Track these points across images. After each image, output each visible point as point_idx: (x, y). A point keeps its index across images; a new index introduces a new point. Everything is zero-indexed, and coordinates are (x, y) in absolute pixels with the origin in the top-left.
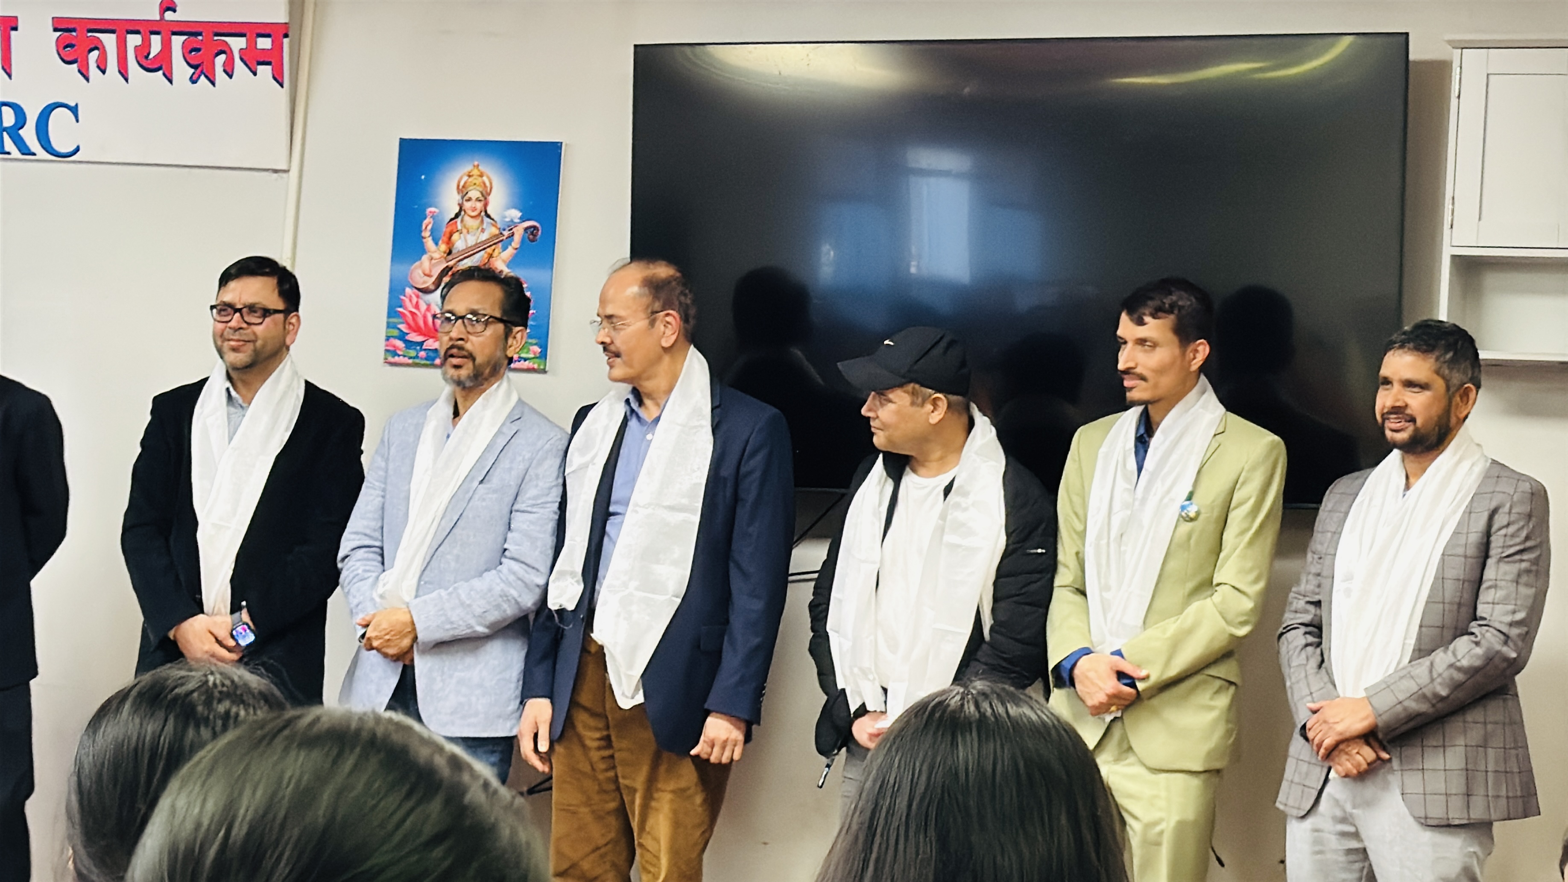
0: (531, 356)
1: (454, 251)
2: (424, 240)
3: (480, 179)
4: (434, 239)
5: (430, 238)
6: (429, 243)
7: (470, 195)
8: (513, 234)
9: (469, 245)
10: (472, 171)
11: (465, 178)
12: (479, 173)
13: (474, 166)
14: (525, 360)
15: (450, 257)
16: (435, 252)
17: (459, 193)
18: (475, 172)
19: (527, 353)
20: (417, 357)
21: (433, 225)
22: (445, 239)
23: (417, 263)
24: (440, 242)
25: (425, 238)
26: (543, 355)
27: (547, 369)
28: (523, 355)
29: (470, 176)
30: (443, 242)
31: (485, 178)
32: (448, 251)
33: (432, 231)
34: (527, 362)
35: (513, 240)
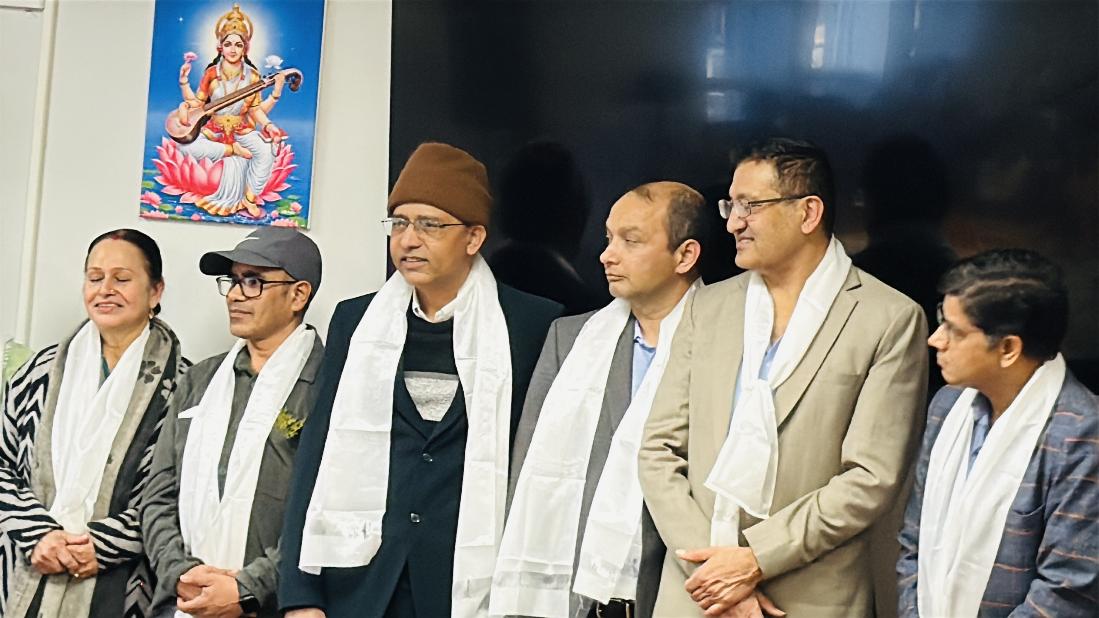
0: (293, 213)
1: (212, 99)
2: (181, 86)
3: (240, 22)
4: (191, 87)
5: (188, 85)
6: (187, 90)
7: (228, 39)
8: (273, 83)
9: (228, 93)
10: (232, 13)
11: (225, 21)
12: (239, 16)
13: (234, 9)
14: (286, 216)
15: (208, 106)
16: (193, 100)
17: (218, 37)
18: (236, 15)
19: (287, 209)
20: (173, 212)
21: (191, 72)
22: (203, 86)
23: (175, 112)
24: (199, 89)
25: (182, 84)
26: (305, 213)
27: (308, 227)
28: (284, 212)
29: (229, 19)
30: (201, 90)
31: (245, 22)
32: (206, 100)
33: (189, 76)
34: (287, 220)
35: (273, 89)
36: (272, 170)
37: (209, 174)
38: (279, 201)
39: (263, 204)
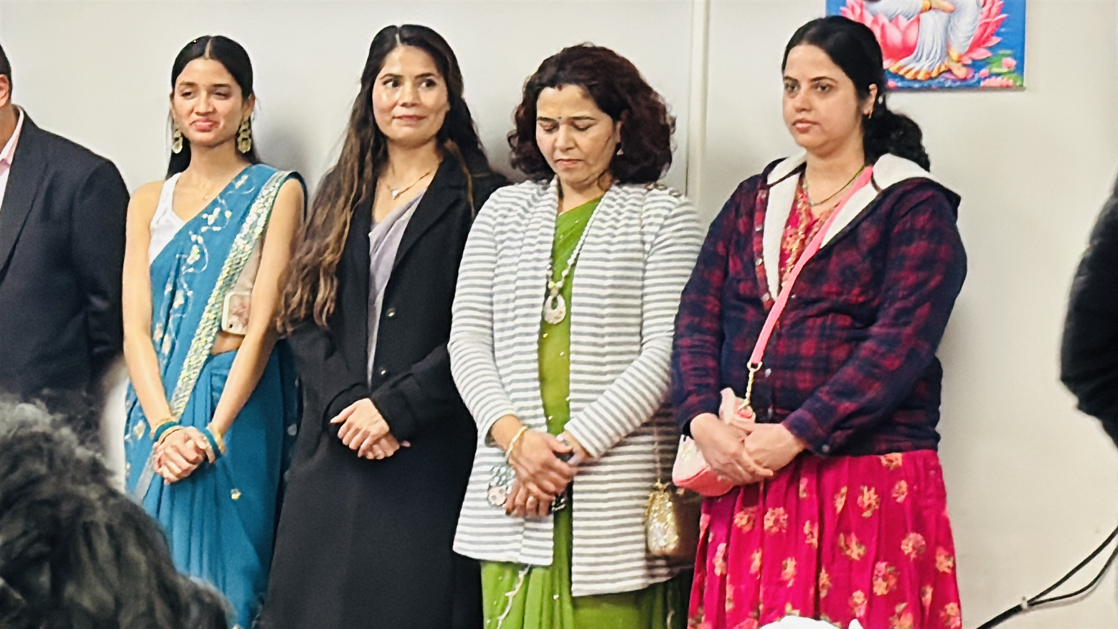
0: (1005, 70)
14: (998, 75)
19: (998, 67)
26: (1020, 68)
27: (1025, 85)
28: (995, 70)
34: (999, 78)
36: (978, 23)
37: (904, 33)
38: (988, 58)
39: (969, 62)
